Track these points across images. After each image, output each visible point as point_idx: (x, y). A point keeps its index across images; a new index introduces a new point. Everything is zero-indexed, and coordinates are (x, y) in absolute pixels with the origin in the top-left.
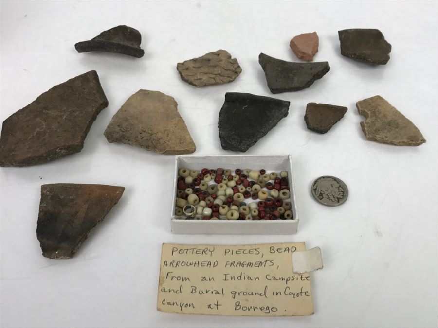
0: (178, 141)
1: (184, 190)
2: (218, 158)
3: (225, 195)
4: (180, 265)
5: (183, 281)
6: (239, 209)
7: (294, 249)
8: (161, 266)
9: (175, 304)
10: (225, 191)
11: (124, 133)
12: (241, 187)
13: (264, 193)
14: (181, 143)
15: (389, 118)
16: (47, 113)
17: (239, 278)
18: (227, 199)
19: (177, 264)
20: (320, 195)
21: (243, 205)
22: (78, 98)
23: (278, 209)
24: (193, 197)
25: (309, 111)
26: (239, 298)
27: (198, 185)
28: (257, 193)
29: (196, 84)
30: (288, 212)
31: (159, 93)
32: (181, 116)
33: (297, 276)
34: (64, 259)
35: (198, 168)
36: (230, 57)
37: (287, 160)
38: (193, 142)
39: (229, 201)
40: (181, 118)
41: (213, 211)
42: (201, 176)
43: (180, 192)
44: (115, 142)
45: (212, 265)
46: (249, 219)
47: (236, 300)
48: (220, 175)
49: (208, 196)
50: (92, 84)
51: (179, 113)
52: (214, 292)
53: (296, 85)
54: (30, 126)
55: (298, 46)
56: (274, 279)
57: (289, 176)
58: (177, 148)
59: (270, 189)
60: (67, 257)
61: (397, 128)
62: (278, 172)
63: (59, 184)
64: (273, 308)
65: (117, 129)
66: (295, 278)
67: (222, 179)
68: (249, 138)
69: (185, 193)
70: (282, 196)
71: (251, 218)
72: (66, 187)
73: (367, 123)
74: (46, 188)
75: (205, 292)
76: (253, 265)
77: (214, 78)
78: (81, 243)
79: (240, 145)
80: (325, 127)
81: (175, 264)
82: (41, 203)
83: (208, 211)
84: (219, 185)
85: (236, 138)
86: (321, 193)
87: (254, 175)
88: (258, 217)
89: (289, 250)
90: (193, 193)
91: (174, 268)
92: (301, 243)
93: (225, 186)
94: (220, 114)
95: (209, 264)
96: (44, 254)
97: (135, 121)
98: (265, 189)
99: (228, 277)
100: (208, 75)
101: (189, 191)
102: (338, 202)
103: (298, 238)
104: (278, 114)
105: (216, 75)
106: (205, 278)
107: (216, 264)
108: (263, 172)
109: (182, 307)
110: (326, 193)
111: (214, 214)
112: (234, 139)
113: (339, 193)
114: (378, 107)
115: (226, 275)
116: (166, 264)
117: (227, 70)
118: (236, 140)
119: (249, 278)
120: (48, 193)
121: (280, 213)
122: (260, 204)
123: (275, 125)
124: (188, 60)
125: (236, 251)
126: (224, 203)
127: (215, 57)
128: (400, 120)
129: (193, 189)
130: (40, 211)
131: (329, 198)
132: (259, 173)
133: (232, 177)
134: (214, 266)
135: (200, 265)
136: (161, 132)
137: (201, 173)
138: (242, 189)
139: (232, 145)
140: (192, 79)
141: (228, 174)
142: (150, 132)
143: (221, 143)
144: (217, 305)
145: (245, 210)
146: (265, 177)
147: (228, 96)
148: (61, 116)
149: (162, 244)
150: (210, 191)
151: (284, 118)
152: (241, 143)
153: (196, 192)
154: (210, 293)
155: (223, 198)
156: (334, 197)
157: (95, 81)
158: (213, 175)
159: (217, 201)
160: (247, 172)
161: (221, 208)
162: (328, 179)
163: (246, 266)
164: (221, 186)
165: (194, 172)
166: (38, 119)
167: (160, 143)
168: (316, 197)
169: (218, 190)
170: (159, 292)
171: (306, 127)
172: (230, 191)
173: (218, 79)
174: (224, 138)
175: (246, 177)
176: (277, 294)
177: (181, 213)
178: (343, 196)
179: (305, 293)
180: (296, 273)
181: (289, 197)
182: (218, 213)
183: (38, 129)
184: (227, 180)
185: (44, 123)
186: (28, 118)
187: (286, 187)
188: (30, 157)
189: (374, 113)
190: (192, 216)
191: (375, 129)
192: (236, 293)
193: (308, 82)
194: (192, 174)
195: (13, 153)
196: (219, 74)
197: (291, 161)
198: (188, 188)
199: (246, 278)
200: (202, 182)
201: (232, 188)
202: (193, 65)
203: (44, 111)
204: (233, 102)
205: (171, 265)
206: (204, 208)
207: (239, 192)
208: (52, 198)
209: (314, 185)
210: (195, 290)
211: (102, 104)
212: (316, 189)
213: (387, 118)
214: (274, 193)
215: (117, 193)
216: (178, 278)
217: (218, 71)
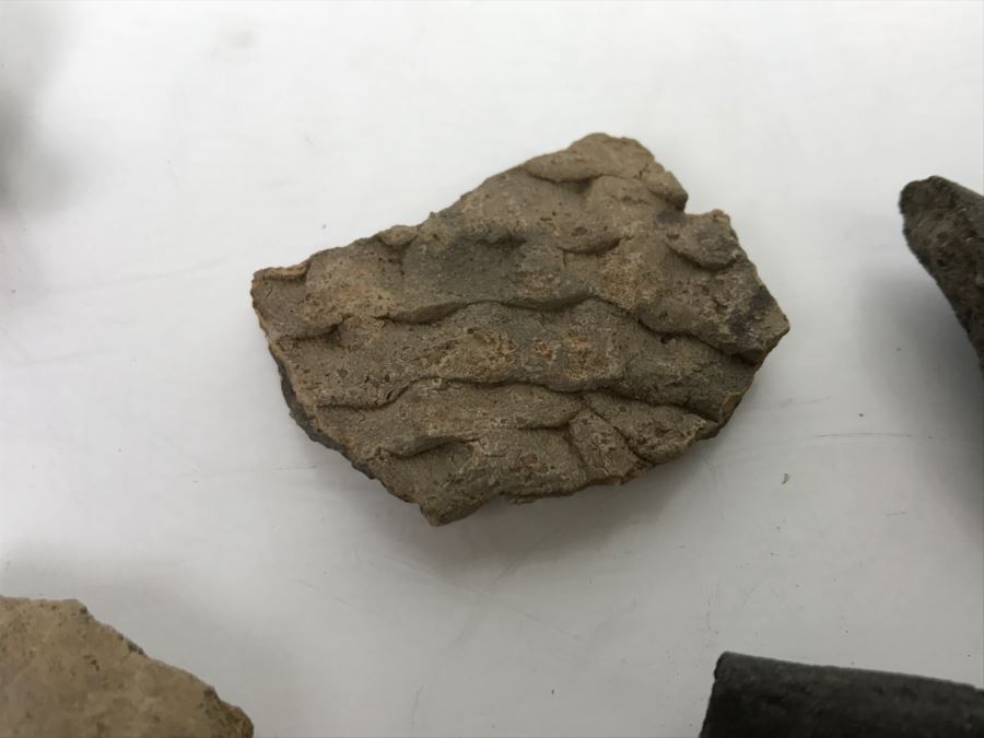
36: (674, 201)
77: (565, 432)
100: (517, 400)
105: (578, 393)
117: (667, 337)
127: (554, 202)
173: (602, 432)
196: (609, 388)
202: (387, 301)
217: (600, 362)
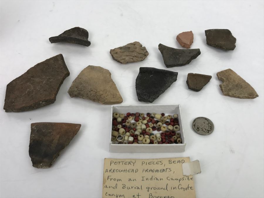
0: (112, 96)
1: (117, 126)
2: (137, 106)
3: (141, 129)
4: (115, 171)
5: (117, 181)
6: (150, 137)
7: (183, 161)
8: (104, 172)
9: (113, 196)
10: (141, 126)
11: (80, 92)
12: (150, 124)
13: (164, 128)
14: (114, 97)
15: (237, 82)
16: (34, 80)
17: (151, 179)
18: (142, 131)
19: (113, 171)
20: (197, 129)
21: (152, 135)
22: (52, 71)
23: (173, 137)
24: (122, 130)
25: (189, 78)
26: (151, 191)
27: (125, 123)
28: (160, 128)
29: (122, 62)
30: (179, 139)
31: (100, 67)
32: (114, 81)
33: (185, 178)
34: (46, 168)
35: (124, 113)
36: (141, 46)
37: (177, 108)
38: (121, 97)
39: (144, 133)
40: (114, 82)
41: (134, 139)
42: (126, 117)
43: (114, 127)
44: (75, 97)
45: (135, 171)
46: (156, 143)
47: (150, 192)
48: (137, 116)
49: (131, 129)
50: (60, 62)
51: (112, 79)
52: (136, 188)
53: (181, 62)
54: (23, 88)
55: (182, 39)
56: (172, 179)
57: (179, 117)
58: (112, 101)
59: (168, 125)
60: (48, 167)
61: (242, 88)
62: (172, 115)
63: (41, 123)
64: (172, 197)
65: (76, 89)
66: (185, 179)
67: (139, 119)
68: (154, 94)
69: (117, 128)
70: (175, 129)
71: (157, 143)
72: (46, 125)
73: (224, 85)
74: (34, 125)
75: (131, 188)
76: (159, 171)
77: (132, 59)
78: (55, 158)
79: (149, 99)
80: (199, 88)
81: (112, 171)
82: (31, 134)
83: (131, 139)
84: (137, 123)
85: (147, 94)
86: (198, 127)
87: (158, 117)
88: (161, 142)
89: (180, 162)
90: (122, 127)
91: (112, 173)
92: (187, 157)
93: (141, 123)
94: (137, 80)
95: (133, 171)
96: (33, 166)
97: (86, 84)
98: (165, 125)
99: (145, 179)
100: (129, 57)
101: (120, 126)
102: (208, 132)
103: (185, 154)
104: (171, 80)
105: (133, 56)
106: (130, 179)
107: (137, 171)
108: (163, 115)
109: (117, 197)
110: (201, 127)
111: (135, 140)
112: (145, 95)
113: (208, 127)
114: (230, 76)
115: (143, 177)
116: (107, 171)
117: (140, 54)
118: (147, 95)
119: (157, 179)
120: (35, 128)
121: (174, 139)
122: (162, 134)
123: (169, 86)
124: (117, 47)
125: (149, 163)
126: (141, 134)
127: (133, 46)
128: (243, 84)
129: (122, 125)
130: (31, 139)
131: (203, 130)
132: (161, 115)
133: (145, 118)
134: (136, 172)
135: (127, 171)
136: (102, 91)
137: (126, 115)
138: (151, 125)
139: (144, 98)
140: (119, 59)
141: (142, 116)
142: (95, 91)
143: (138, 97)
144: (138, 196)
145: (153, 138)
146: (164, 118)
147: (141, 69)
148: (42, 82)
149: (104, 159)
150: (132, 126)
151: (174, 82)
152: (149, 97)
153: (124, 127)
154: (134, 188)
155: (140, 131)
156: (205, 129)
157: (62, 61)
158: (133, 117)
159: (137, 133)
160: (154, 115)
161: (139, 137)
162: (202, 119)
163: (155, 172)
164: (139, 124)
165: (122, 115)
166: (28, 84)
167: (101, 97)
168: (195, 129)
169: (137, 126)
170: (103, 188)
171: (188, 87)
172: (144, 127)
173: (135, 59)
174: (139, 95)
175: (153, 118)
176: (174, 189)
177: (115, 140)
178: (211, 129)
179: (191, 188)
180: (185, 176)
181: (179, 130)
182: (137, 140)
183: (28, 90)
184: (142, 120)
185: (32, 86)
186: (22, 83)
187: (177, 123)
188: (24, 107)
189: (227, 79)
190: (122, 142)
191: (228, 88)
192: (149, 188)
193: (188, 61)
194: (121, 116)
195: (13, 104)
196: (135, 56)
197: (180, 108)
198: (119, 124)
199: (155, 179)
200: (127, 120)
201: (145, 124)
202: (120, 51)
203: (32, 79)
204: (144, 73)
205: (110, 171)
206: (129, 137)
207: (149, 127)
208: (37, 131)
209: (194, 123)
210: (125, 186)
211: (66, 74)
212: (195, 125)
213: (235, 82)
214: (171, 127)
215: (77, 128)
216: (115, 179)
217: (135, 54)
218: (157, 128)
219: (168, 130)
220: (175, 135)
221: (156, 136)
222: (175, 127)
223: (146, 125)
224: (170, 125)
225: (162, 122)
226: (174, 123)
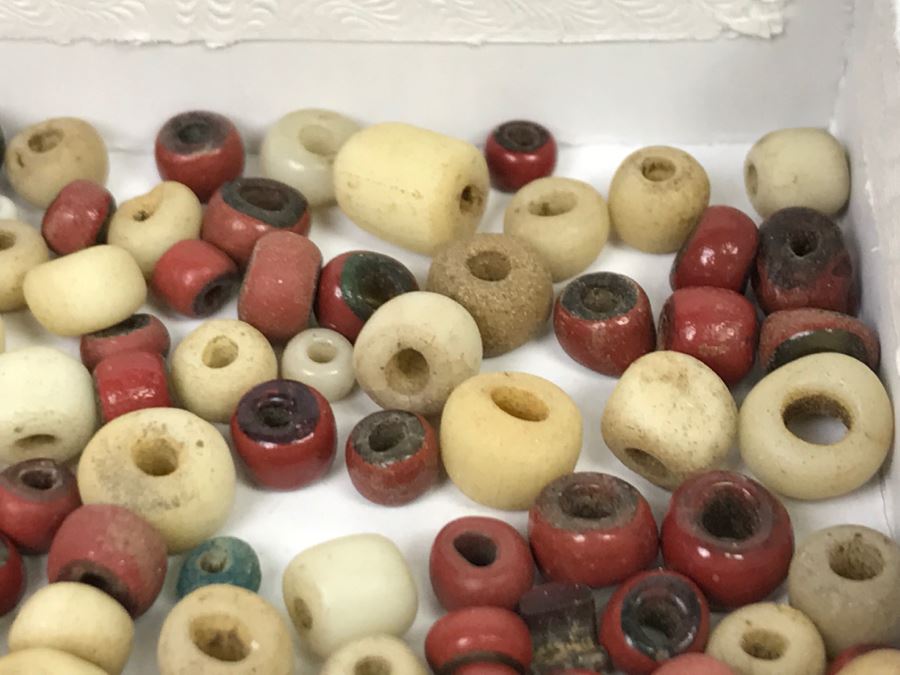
13: (520, 409)
23: (730, 633)
28: (432, 417)
59: (611, 359)
138: (220, 359)
146: (545, 210)
187: (843, 321)
218: (345, 420)
219: (617, 469)
220: (769, 584)
221: (301, 617)
222: (774, 390)
223: (90, 362)
224: (673, 343)
225: (480, 289)
226: (766, 307)
